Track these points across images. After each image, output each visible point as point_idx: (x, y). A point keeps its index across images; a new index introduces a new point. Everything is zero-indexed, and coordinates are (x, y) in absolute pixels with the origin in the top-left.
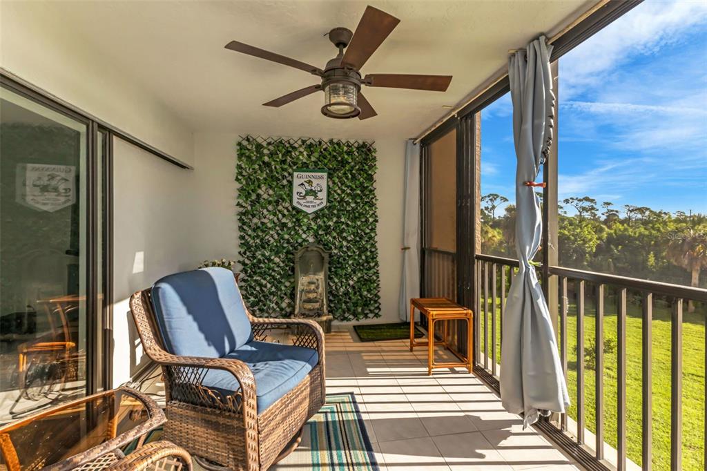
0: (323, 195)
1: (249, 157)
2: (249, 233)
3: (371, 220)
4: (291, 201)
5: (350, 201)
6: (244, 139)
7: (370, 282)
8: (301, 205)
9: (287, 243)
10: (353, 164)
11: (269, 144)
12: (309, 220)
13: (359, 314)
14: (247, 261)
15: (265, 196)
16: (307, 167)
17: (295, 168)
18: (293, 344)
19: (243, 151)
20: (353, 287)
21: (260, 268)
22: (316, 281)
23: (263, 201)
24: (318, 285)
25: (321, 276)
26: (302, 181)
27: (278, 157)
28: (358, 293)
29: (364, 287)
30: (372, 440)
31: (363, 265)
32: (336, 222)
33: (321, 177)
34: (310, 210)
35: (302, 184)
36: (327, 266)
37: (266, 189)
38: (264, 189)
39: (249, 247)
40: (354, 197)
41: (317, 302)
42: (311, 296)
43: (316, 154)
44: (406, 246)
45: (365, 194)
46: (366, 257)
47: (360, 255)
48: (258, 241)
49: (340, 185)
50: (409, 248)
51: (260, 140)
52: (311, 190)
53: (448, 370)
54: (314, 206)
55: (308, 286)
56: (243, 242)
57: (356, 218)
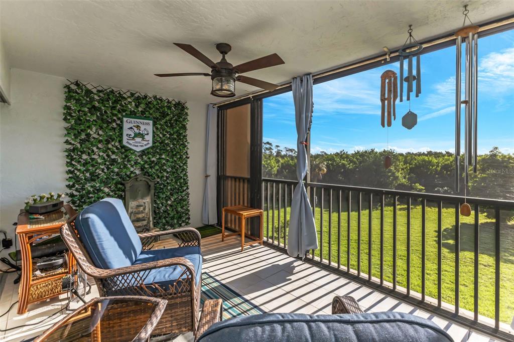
0: (149, 138)
1: (78, 101)
2: (79, 168)
3: (184, 157)
4: (120, 142)
5: (169, 142)
6: (72, 83)
7: (183, 201)
8: (130, 144)
9: (117, 175)
10: (172, 116)
11: (99, 91)
12: (136, 156)
13: (175, 224)
14: (75, 193)
15: (96, 136)
16: (135, 114)
17: (124, 114)
18: (178, 246)
19: (71, 94)
20: (171, 206)
21: (89, 198)
22: (143, 204)
23: (93, 140)
24: (145, 207)
25: (148, 200)
26: (131, 125)
27: (109, 104)
28: (174, 210)
29: (179, 204)
30: (237, 291)
31: (179, 189)
32: (159, 158)
33: (148, 124)
34: (139, 149)
35: (131, 128)
36: (152, 191)
37: (96, 130)
38: (94, 129)
39: (77, 179)
40: (172, 140)
41: (144, 220)
42: (140, 216)
43: (143, 106)
44: (208, 174)
45: (180, 138)
46: (181, 183)
47: (176, 182)
48: (88, 175)
49: (161, 131)
50: (209, 176)
51: (89, 87)
52: (140, 133)
53: (249, 246)
54: (142, 146)
55: (136, 208)
56: (71, 175)
57: (174, 155)
